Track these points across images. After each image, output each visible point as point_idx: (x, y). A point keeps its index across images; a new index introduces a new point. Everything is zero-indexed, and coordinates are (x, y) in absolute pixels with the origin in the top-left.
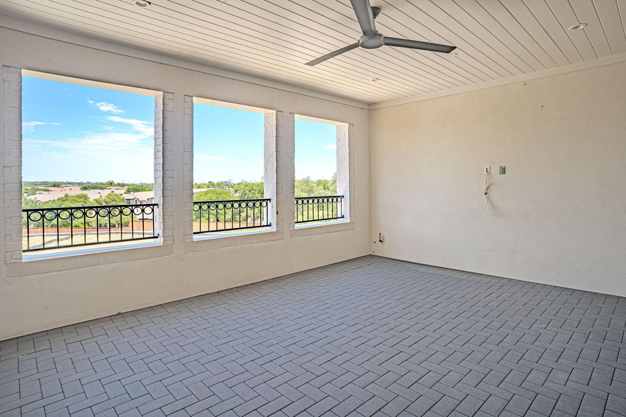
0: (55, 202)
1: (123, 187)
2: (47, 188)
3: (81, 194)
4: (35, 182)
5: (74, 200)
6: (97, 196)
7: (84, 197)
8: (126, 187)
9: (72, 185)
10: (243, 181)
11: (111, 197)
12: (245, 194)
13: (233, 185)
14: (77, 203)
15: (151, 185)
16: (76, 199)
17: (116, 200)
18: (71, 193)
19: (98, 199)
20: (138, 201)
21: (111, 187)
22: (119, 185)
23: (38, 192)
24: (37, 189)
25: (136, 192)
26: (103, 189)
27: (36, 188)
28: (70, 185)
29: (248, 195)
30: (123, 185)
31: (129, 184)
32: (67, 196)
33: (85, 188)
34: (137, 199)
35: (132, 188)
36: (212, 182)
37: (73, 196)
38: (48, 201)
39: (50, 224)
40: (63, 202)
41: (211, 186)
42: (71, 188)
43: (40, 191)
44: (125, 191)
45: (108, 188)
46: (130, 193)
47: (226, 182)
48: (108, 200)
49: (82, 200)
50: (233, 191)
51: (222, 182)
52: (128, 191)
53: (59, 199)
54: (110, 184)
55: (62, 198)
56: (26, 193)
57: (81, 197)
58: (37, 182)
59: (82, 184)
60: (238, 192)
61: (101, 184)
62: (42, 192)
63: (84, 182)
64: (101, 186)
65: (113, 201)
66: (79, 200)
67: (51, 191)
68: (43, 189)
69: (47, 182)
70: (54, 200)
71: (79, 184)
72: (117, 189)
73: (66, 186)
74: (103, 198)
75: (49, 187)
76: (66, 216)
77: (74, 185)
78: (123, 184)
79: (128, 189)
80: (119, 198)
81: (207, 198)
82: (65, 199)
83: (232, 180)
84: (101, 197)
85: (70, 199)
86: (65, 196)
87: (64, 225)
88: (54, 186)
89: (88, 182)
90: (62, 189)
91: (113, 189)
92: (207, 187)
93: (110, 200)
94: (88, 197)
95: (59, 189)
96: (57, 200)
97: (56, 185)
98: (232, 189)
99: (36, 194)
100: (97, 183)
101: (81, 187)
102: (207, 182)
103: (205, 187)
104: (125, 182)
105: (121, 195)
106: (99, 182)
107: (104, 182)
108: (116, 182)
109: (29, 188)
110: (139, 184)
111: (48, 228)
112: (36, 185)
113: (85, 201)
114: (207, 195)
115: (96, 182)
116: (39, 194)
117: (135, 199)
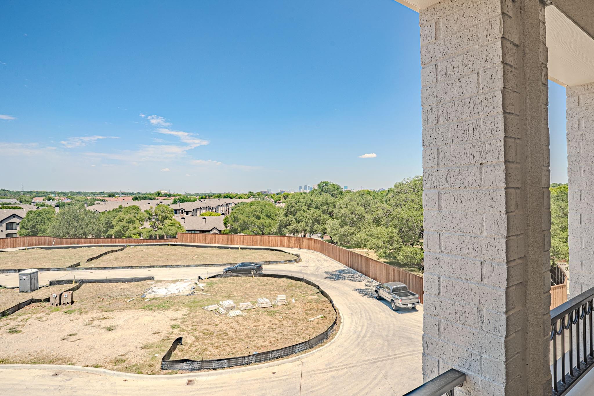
0: (110, 213)
1: (170, 197)
2: (104, 198)
3: (133, 206)
4: (94, 193)
5: (127, 212)
6: (148, 208)
7: (136, 208)
8: (173, 198)
9: (125, 195)
10: (281, 191)
11: (160, 208)
12: (292, 206)
13: (272, 196)
14: (129, 214)
15: (195, 196)
16: (128, 211)
17: (165, 211)
18: (124, 205)
19: (148, 210)
20: (184, 212)
21: (159, 197)
22: (166, 195)
23: (96, 202)
24: (96, 199)
25: (182, 202)
26: (152, 200)
27: (94, 198)
28: (123, 195)
29: (295, 207)
30: (170, 196)
31: (174, 194)
32: (121, 207)
33: (136, 199)
34: (183, 210)
35: (178, 198)
36: (252, 193)
37: (127, 208)
38: (104, 211)
39: (106, 235)
40: (117, 213)
41: (252, 197)
42: (123, 198)
43: (98, 201)
44: (172, 201)
45: (157, 198)
46: (177, 204)
47: (265, 192)
48: (157, 211)
49: (134, 211)
50: (273, 201)
51: (261, 192)
52: (175, 202)
53: (113, 210)
54: (158, 195)
55: (117, 209)
56: (86, 203)
57: (133, 209)
58: (96, 192)
59: (133, 194)
60: (277, 202)
61: (150, 194)
62: (100, 202)
63: (135, 192)
64: (150, 196)
65: (162, 213)
66: (131, 212)
67: (107, 201)
68: (101, 200)
69: (103, 192)
70: (110, 211)
71: (130, 194)
72: (164, 199)
73: (119, 196)
74: (153, 209)
75: (106, 197)
76: (120, 227)
77: (127, 195)
78: (170, 194)
79: (175, 199)
80: (168, 210)
81: (252, 209)
82: (119, 210)
83: (271, 190)
84: (151, 208)
85: (123, 210)
86: (119, 207)
87: (118, 235)
88: (110, 196)
89: (139, 192)
90: (116, 199)
91: (161, 199)
92: (247, 197)
93: (159, 212)
94: (140, 208)
95: (114, 199)
96: (112, 211)
97: (111, 195)
98: (271, 199)
99: (94, 204)
100: (146, 194)
101: (133, 197)
102: (247, 193)
103: (246, 197)
104: (172, 193)
105: (169, 205)
106: (148, 192)
107: (152, 193)
108: (163, 192)
109: (89, 198)
110: (184, 194)
111: (104, 239)
112: (94, 195)
113: (137, 213)
114: (251, 207)
115: (145, 192)
116: (97, 204)
117: (182, 210)
